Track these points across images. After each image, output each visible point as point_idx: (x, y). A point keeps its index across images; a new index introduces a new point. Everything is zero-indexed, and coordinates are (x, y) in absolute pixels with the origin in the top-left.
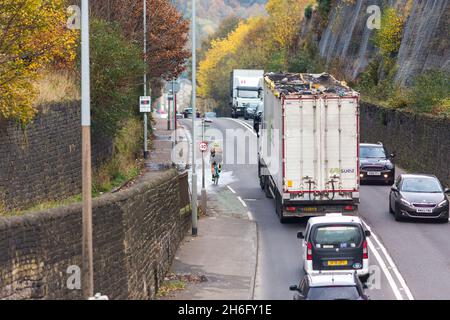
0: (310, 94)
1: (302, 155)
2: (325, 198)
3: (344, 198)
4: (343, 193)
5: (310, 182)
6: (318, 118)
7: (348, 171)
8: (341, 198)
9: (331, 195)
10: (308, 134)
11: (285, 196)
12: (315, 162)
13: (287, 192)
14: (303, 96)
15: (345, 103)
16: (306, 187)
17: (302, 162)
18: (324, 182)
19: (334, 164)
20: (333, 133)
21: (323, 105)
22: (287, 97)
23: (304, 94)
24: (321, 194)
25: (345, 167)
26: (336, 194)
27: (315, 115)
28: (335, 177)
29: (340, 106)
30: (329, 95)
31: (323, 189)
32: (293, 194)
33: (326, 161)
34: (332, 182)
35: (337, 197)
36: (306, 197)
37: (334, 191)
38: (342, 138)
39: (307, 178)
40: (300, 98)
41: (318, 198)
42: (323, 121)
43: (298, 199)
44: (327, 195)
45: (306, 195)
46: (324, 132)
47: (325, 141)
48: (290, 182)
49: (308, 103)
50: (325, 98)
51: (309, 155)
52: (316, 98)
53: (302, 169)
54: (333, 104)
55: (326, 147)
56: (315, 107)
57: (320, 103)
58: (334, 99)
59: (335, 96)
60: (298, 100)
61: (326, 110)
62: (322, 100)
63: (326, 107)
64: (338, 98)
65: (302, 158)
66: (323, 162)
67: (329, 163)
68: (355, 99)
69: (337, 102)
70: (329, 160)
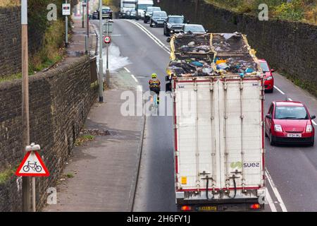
0: (207, 75)
1: (197, 147)
2: (225, 197)
3: (248, 196)
4: (246, 190)
5: (207, 179)
6: (216, 102)
7: (252, 165)
8: (244, 196)
9: (232, 194)
10: (204, 123)
11: (180, 195)
12: (213, 155)
13: (181, 190)
14: (198, 79)
15: (247, 85)
16: (203, 185)
17: (197, 155)
18: (223, 178)
19: (235, 157)
20: (234, 121)
21: (221, 88)
22: (179, 79)
23: (201, 74)
24: (220, 192)
25: (248, 160)
26: (239, 192)
27: (212, 100)
28: (237, 172)
29: (241, 89)
30: (229, 75)
31: (223, 186)
32: (188, 192)
33: (226, 154)
34: (234, 178)
35: (239, 195)
36: (203, 196)
37: (235, 189)
38: (244, 126)
39: (204, 173)
40: (194, 81)
41: (217, 197)
42: (222, 107)
43: (194, 198)
44: (227, 194)
45: (203, 193)
46: (223, 119)
47: (225, 132)
48: (184, 179)
49: (204, 87)
50: (223, 80)
51: (206, 148)
52: (213, 80)
53: (197, 164)
54: (233, 87)
55: (225, 138)
56: (212, 91)
57: (218, 85)
58: (235, 82)
59: (236, 78)
60: (192, 83)
61: (225, 95)
62: (221, 83)
63: (225, 90)
64: (240, 80)
65: (197, 150)
66: (223, 155)
67: (230, 156)
68: (260, 81)
69: (238, 85)
70: (230, 152)
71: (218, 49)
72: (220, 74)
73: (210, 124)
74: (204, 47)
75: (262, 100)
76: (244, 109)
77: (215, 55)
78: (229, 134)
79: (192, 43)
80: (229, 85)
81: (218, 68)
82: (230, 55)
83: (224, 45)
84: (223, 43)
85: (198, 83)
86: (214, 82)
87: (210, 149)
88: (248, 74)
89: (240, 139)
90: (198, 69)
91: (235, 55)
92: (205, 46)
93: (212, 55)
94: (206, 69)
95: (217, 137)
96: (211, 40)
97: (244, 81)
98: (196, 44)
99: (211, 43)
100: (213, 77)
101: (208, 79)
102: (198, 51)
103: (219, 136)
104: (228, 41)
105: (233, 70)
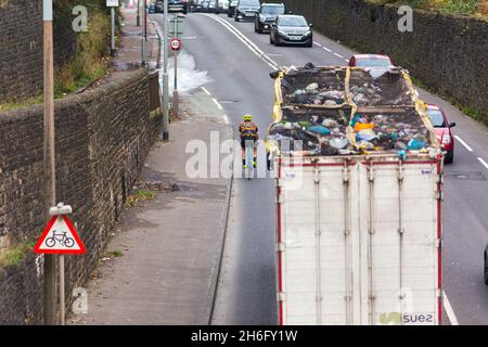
0: (337, 153)
1: (319, 284)
6: (354, 204)
7: (420, 318)
10: (331, 240)
12: (348, 299)
14: (322, 160)
15: (412, 172)
17: (319, 300)
19: (388, 305)
20: (386, 239)
23: (327, 151)
25: (412, 310)
27: (346, 199)
29: (400, 181)
30: (379, 153)
33: (372, 298)
38: (406, 247)
40: (314, 164)
46: (365, 235)
47: (370, 258)
49: (331, 175)
50: (368, 163)
51: (334, 286)
52: (349, 163)
54: (385, 176)
55: (370, 268)
56: (346, 183)
57: (358, 173)
58: (389, 166)
59: (391, 159)
60: (311, 168)
61: (371, 190)
62: (363, 168)
63: (371, 182)
64: (398, 163)
65: (319, 291)
66: (365, 300)
67: (378, 301)
68: (435, 165)
69: (395, 171)
70: (378, 295)
71: (360, 97)
72: (361, 151)
73: (342, 243)
74: (334, 93)
75: (439, 200)
76: (404, 217)
77: (354, 111)
78: (377, 263)
79: (313, 86)
80: (379, 172)
81: (358, 139)
82: (381, 111)
83: (370, 90)
84: (369, 87)
85: (322, 168)
86: (350, 167)
87: (343, 289)
88: (414, 152)
89: (397, 270)
90: (322, 140)
91: (390, 110)
92: (336, 92)
93: (348, 110)
94: (337, 140)
95: (355, 268)
96: (347, 79)
97: (405, 166)
98: (320, 87)
99: (347, 87)
100: (349, 157)
101: (339, 161)
102: (323, 102)
103: (359, 265)
104: (378, 81)
105: (386, 142)
